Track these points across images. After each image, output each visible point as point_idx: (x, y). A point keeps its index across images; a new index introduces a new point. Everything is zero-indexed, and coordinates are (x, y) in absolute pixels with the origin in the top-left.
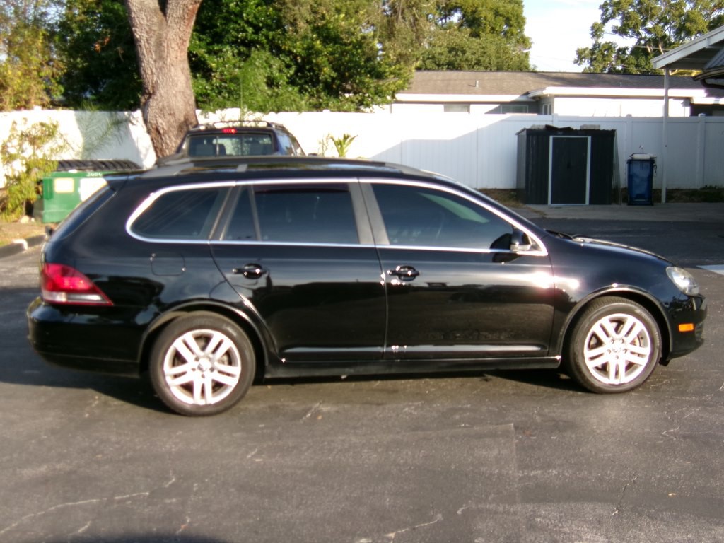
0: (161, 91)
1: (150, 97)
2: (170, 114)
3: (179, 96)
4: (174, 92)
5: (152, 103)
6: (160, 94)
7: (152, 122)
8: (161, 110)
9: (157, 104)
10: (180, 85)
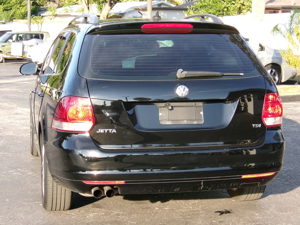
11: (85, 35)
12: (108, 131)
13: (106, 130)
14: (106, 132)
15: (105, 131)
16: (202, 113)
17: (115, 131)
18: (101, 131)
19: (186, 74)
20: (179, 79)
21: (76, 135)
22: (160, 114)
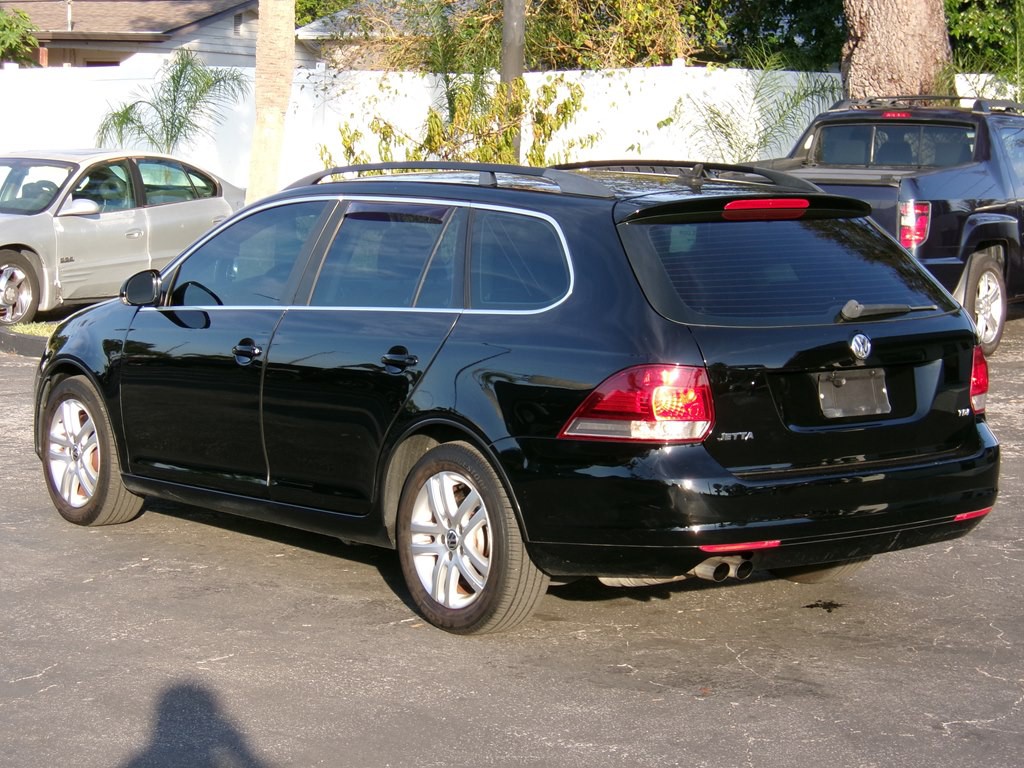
0: (876, 32)
1: (855, 46)
2: (891, 80)
3: (912, 44)
4: (901, 35)
5: (859, 57)
6: (873, 38)
7: (856, 93)
8: (875, 72)
9: (867, 59)
10: (913, 21)
11: (615, 224)
12: (739, 436)
13: (735, 435)
14: (735, 438)
15: (732, 437)
16: (885, 390)
17: (751, 436)
18: (726, 436)
19: (864, 311)
20: (846, 321)
21: (657, 453)
22: (822, 396)
